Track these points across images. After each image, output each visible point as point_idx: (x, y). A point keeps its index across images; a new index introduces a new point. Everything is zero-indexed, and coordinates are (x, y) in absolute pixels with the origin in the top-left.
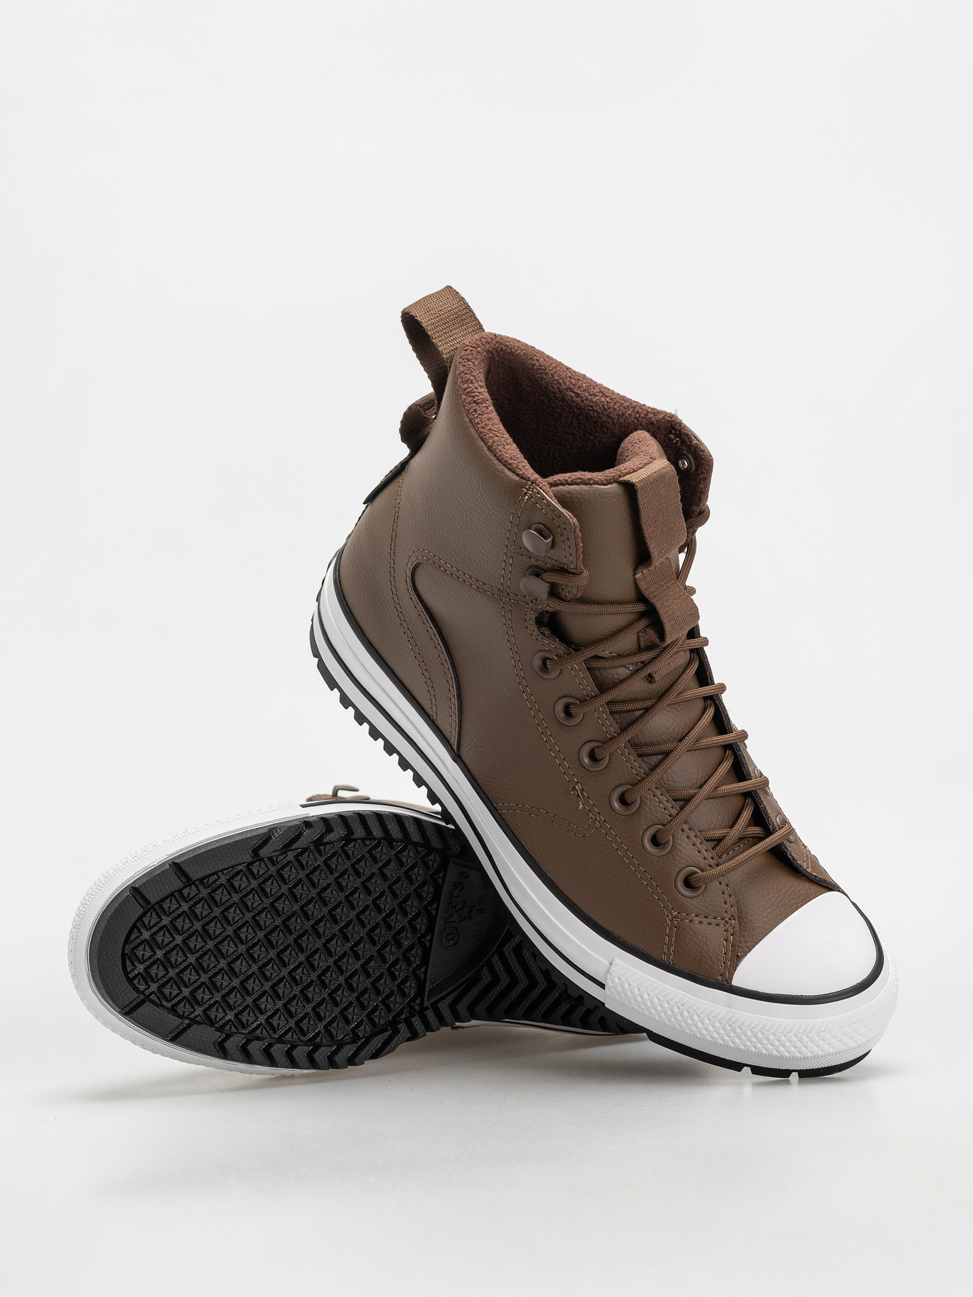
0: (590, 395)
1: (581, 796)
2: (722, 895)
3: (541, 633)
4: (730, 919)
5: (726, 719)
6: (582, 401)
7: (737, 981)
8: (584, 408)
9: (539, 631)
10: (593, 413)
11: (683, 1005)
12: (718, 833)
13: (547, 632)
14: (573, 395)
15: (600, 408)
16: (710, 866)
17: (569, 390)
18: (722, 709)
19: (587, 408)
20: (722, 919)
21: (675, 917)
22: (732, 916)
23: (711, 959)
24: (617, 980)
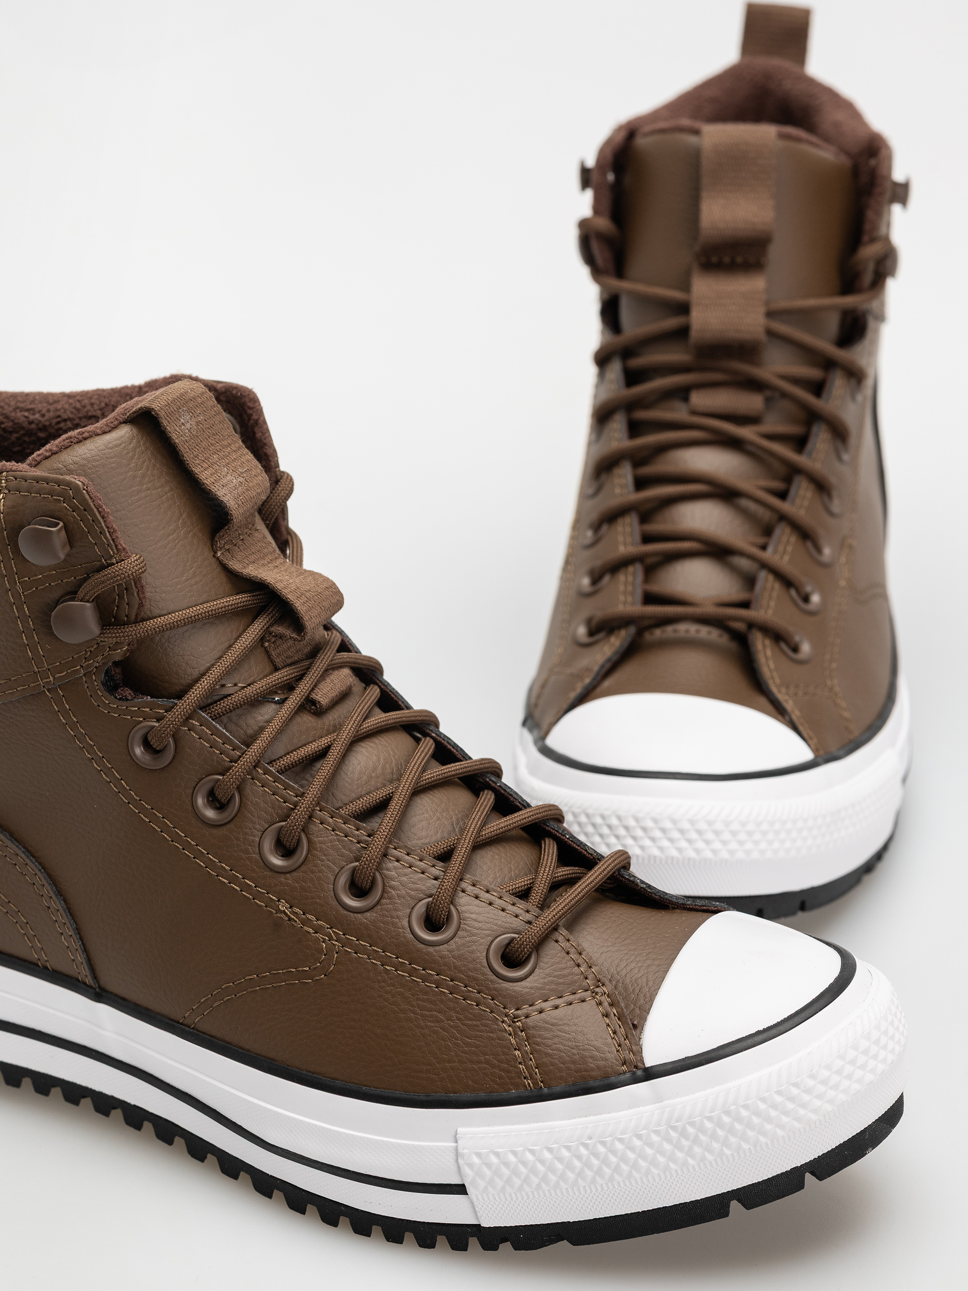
0: (51, 404)
1: (293, 917)
2: (567, 957)
3: (120, 699)
4: (598, 987)
5: (457, 751)
6: (43, 416)
7: (650, 1060)
8: (50, 424)
9: (116, 698)
10: (66, 425)
11: (590, 1138)
12: (522, 882)
13: (128, 692)
14: (26, 414)
15: (72, 413)
16: (530, 923)
17: (18, 411)
18: (444, 740)
19: (54, 421)
20: (586, 991)
21: (514, 1018)
22: (599, 981)
23: (598, 1049)
24: (476, 1160)
